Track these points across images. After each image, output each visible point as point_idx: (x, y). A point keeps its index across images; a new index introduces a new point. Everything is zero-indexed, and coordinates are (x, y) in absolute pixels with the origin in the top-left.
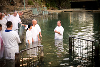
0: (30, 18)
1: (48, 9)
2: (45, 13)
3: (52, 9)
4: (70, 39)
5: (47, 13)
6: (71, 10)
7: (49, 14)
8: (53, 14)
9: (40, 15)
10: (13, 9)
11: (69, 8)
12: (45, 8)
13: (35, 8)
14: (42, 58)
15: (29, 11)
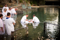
0: (20, 10)
1: (31, 5)
3: (34, 6)
5: (30, 8)
6: (45, 6)
8: (34, 8)
9: (26, 9)
10: (10, 5)
11: (44, 5)
13: (24, 4)
14: (27, 34)
15: (20, 6)
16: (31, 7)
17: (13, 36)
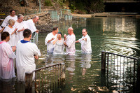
1: (72, 12)
2: (68, 18)
4: (102, 55)
5: (70, 18)
6: (104, 14)
7: (74, 19)
12: (69, 10)
14: (63, 80)
16: (70, 15)
17: (29, 84)
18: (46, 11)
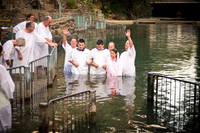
1: (106, 17)
2: (100, 26)
3: (115, 19)
4: (149, 78)
5: (103, 26)
6: (152, 20)
7: (108, 27)
10: (37, 17)
11: (148, 17)
12: (101, 15)
13: (81, 15)
15: (68, 21)
16: (103, 22)
17: (44, 120)
18: (69, 16)
